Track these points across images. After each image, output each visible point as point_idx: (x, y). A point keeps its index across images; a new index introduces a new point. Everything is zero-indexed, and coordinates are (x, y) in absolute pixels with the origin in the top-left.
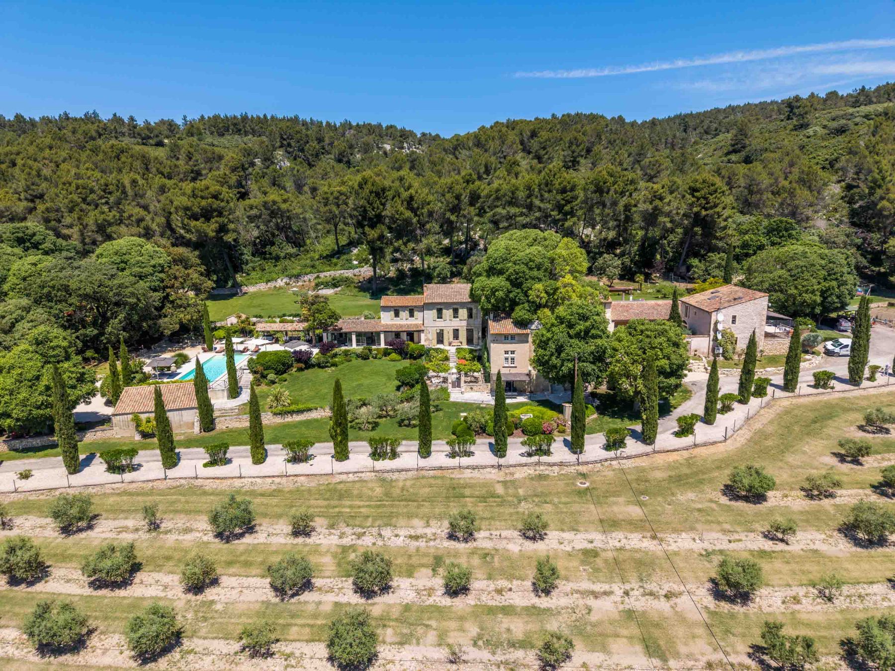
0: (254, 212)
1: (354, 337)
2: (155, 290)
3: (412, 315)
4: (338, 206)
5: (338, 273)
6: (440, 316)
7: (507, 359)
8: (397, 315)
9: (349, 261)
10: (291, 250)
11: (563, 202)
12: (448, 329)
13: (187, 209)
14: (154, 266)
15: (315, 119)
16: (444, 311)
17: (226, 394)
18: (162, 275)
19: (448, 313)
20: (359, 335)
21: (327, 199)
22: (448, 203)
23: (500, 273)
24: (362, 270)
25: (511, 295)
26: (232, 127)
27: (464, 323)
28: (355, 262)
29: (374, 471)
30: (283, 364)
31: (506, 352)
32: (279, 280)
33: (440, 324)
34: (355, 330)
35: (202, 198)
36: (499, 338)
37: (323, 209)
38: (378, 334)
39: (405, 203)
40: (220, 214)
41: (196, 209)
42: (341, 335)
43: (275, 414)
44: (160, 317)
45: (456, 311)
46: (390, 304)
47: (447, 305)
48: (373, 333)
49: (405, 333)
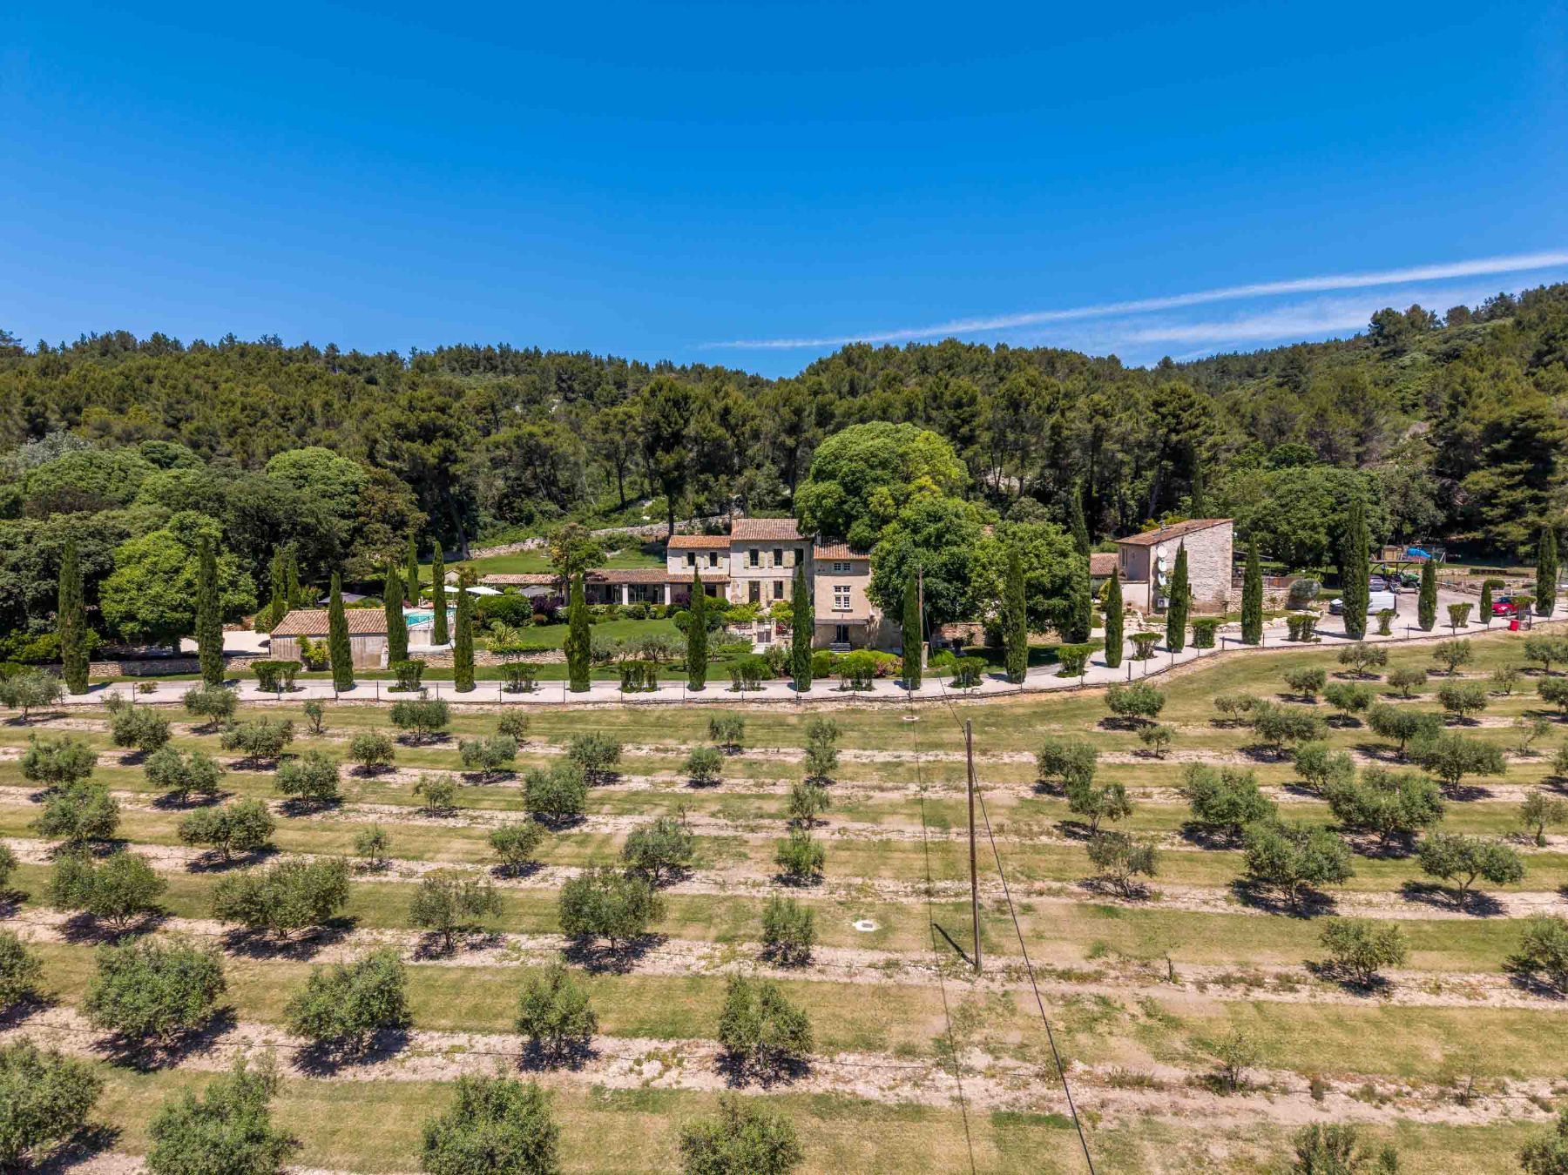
0: (501, 452)
1: (625, 592)
2: (343, 516)
3: (714, 562)
4: (624, 434)
5: (620, 531)
6: (754, 559)
7: (838, 599)
8: (691, 561)
9: (637, 515)
10: (553, 507)
11: (958, 422)
12: (767, 580)
13: (398, 426)
14: (345, 484)
15: (614, 355)
16: (761, 554)
17: (429, 636)
18: (356, 498)
19: (766, 557)
20: (633, 587)
21: (608, 423)
22: (783, 420)
23: (831, 476)
24: (655, 527)
25: (845, 507)
26: (483, 362)
27: (790, 573)
28: (646, 518)
29: (622, 702)
30: (516, 612)
31: (838, 589)
32: (529, 541)
33: (754, 573)
34: (629, 580)
35: (423, 410)
36: (826, 567)
37: (600, 437)
39: (717, 417)
40: (447, 435)
41: (412, 427)
42: (609, 587)
44: (346, 556)
45: (778, 555)
46: (681, 545)
47: (766, 544)
48: (655, 585)
49: (703, 587)
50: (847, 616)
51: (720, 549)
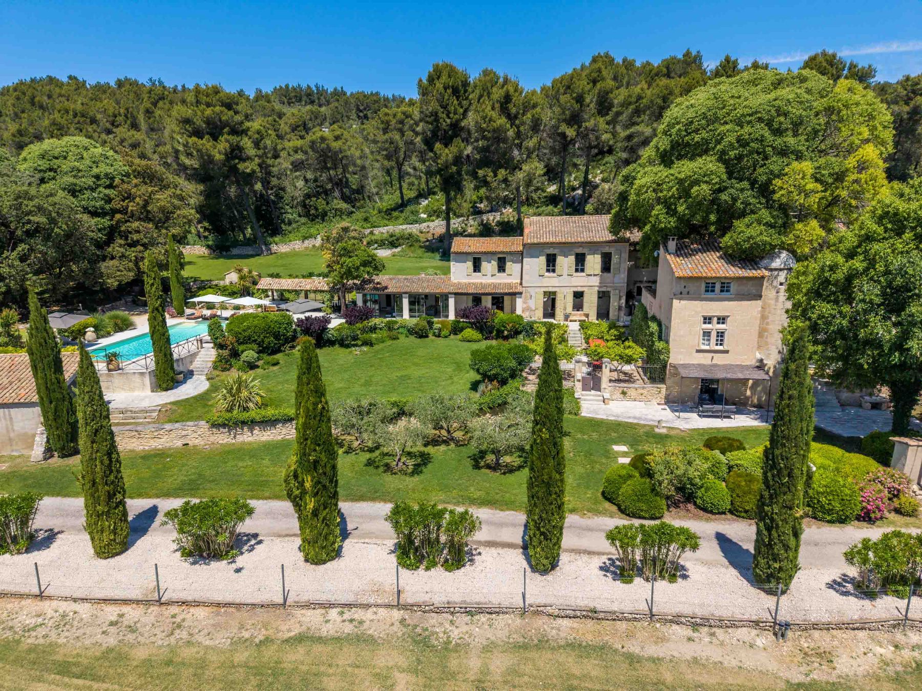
0: (300, 156)
1: (405, 302)
2: (94, 214)
3: (502, 268)
4: (402, 134)
5: (400, 228)
6: (551, 267)
7: (707, 334)
8: (477, 268)
9: (415, 213)
10: (344, 206)
12: (565, 290)
13: (187, 121)
14: (97, 177)
16: (560, 260)
18: (111, 192)
19: (565, 263)
20: (415, 300)
21: (388, 123)
22: (563, 111)
23: (701, 150)
24: (431, 224)
25: (724, 197)
26: (304, 98)
27: (595, 281)
28: (424, 216)
29: (399, 606)
30: (277, 336)
31: (707, 320)
33: (551, 282)
34: (408, 290)
35: (208, 105)
36: (692, 287)
37: (381, 137)
38: (446, 297)
39: (497, 105)
40: (234, 132)
41: (199, 122)
42: (388, 296)
43: (215, 425)
44: (104, 259)
45: (580, 260)
46: (466, 249)
47: (565, 247)
48: (437, 296)
49: (490, 298)
50: (719, 359)
51: (510, 253)
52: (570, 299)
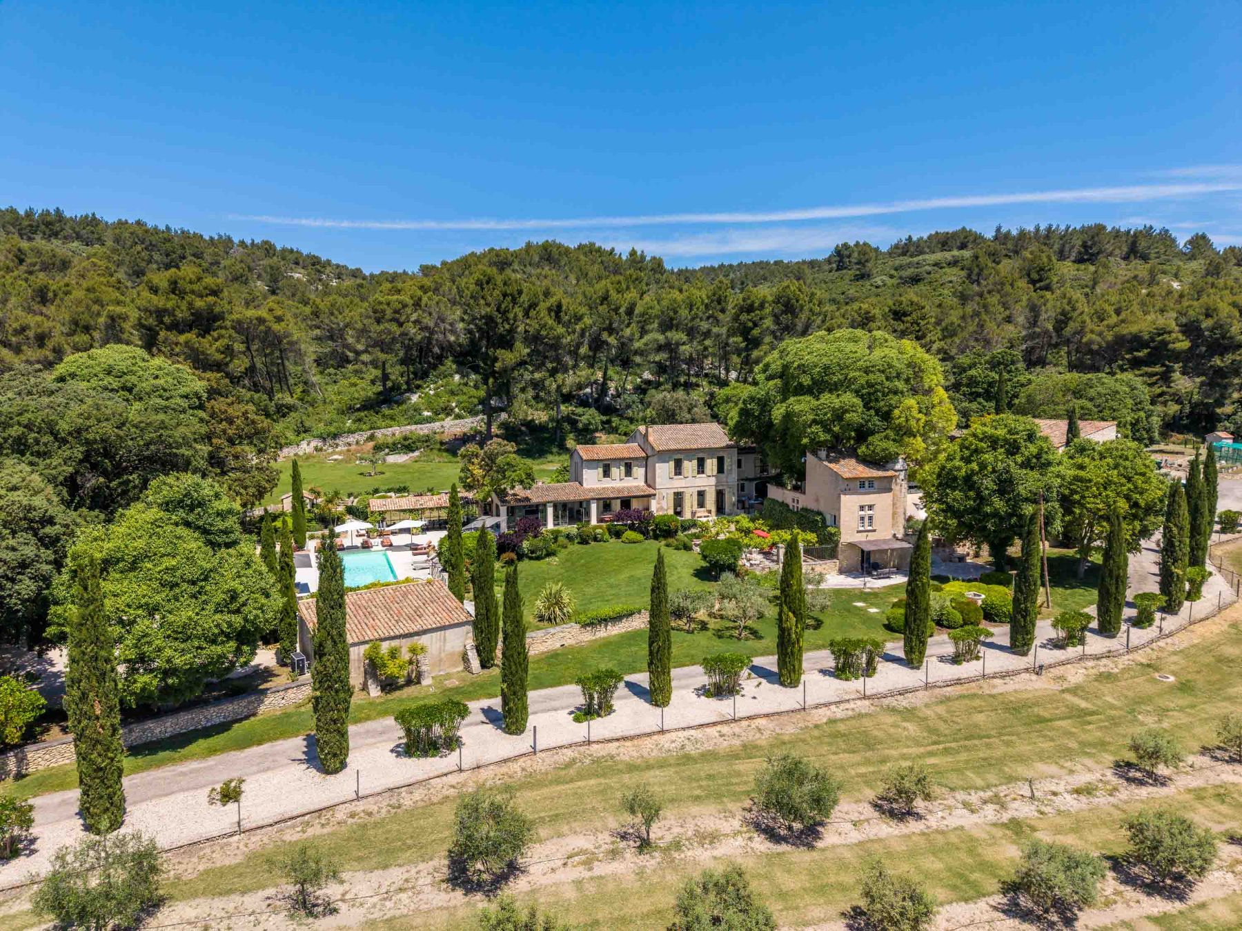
1: (550, 511)
3: (629, 473)
6: (678, 470)
7: (862, 518)
8: (607, 473)
9: (419, 411)
12: (690, 490)
16: (685, 463)
19: (689, 466)
20: (555, 506)
24: (445, 424)
27: (713, 481)
29: (865, 697)
31: (861, 508)
33: (679, 483)
34: (550, 499)
36: (852, 485)
38: (588, 502)
41: (184, 314)
45: (701, 464)
46: (593, 457)
47: (689, 453)
48: (581, 503)
49: (619, 501)
50: (872, 537)
51: (636, 459)
52: (695, 497)
